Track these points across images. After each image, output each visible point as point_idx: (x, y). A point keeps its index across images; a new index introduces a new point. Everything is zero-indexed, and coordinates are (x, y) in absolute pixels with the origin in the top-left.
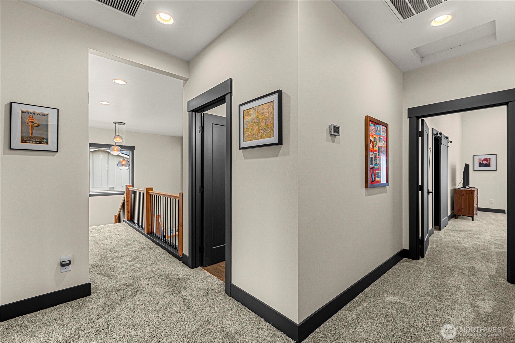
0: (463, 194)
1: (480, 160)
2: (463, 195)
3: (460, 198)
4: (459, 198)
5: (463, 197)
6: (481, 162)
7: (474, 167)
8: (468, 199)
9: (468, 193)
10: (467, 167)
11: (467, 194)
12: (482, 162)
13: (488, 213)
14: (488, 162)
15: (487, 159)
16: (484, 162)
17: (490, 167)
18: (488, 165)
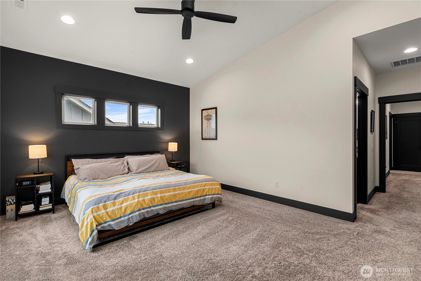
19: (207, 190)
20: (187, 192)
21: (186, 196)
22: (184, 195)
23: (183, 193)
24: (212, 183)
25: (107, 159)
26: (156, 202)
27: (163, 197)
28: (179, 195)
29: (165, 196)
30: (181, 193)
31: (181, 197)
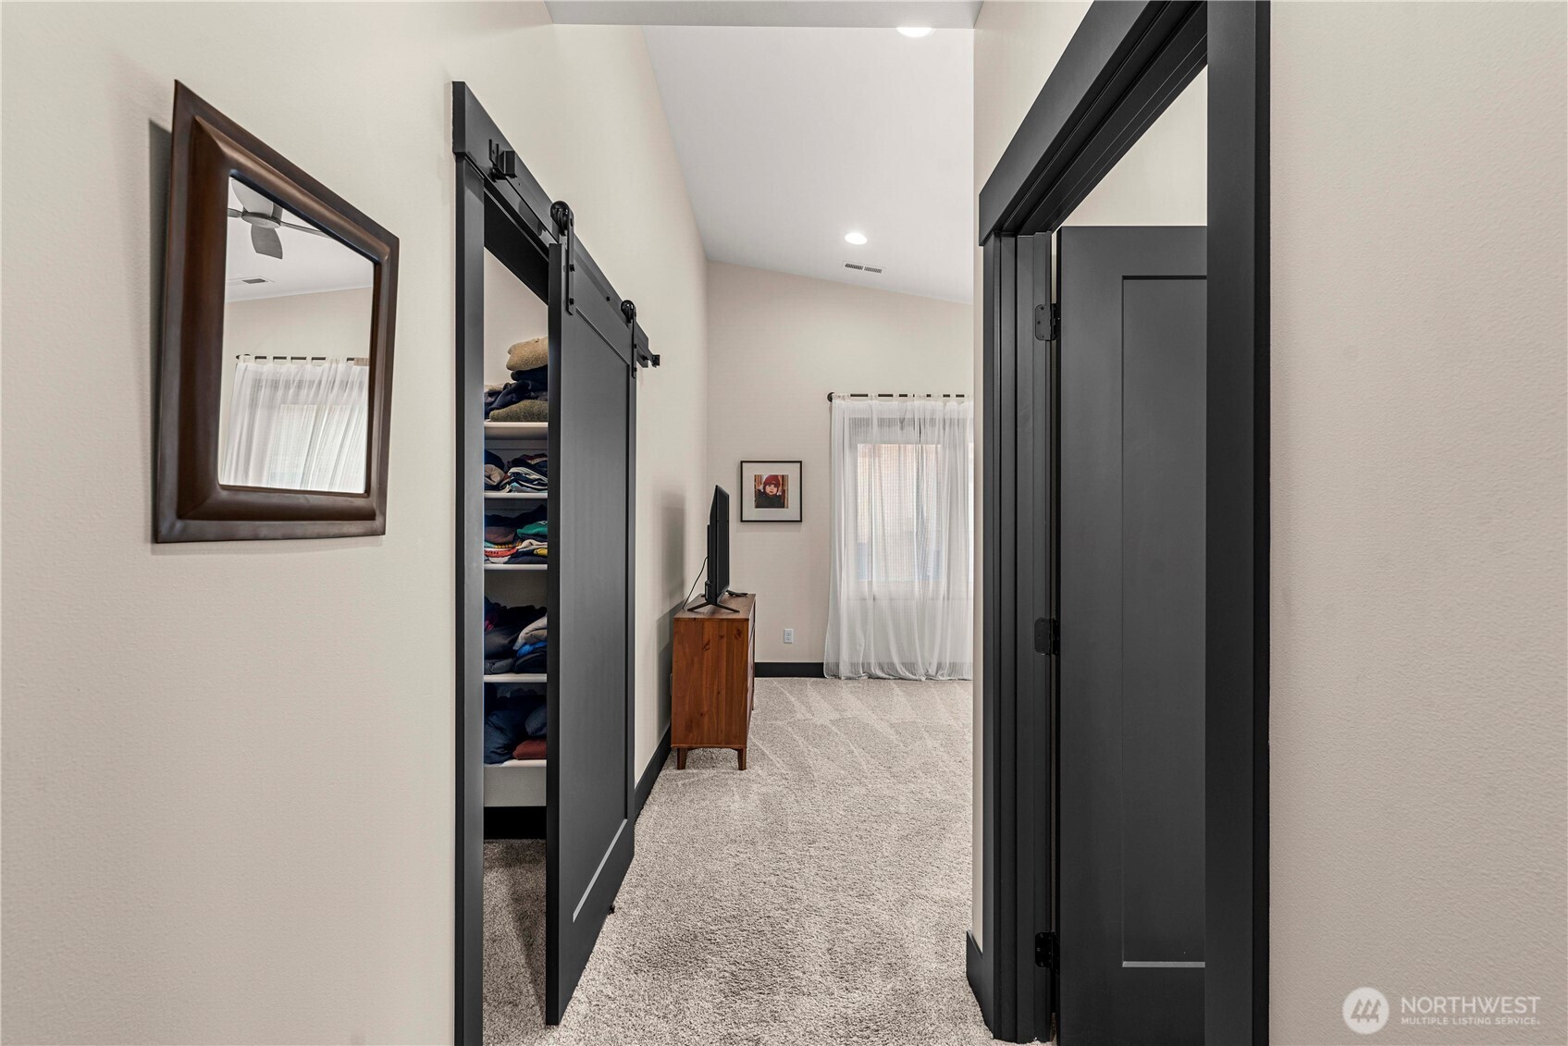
0: (706, 641)
1: (757, 479)
2: (705, 647)
3: (696, 659)
4: (693, 663)
5: (708, 654)
6: (761, 488)
7: (743, 506)
8: (724, 664)
9: (724, 632)
10: (720, 501)
11: (722, 637)
12: (764, 488)
13: (779, 682)
14: (780, 488)
15: (777, 476)
16: (768, 489)
17: (783, 507)
18: (779, 502)
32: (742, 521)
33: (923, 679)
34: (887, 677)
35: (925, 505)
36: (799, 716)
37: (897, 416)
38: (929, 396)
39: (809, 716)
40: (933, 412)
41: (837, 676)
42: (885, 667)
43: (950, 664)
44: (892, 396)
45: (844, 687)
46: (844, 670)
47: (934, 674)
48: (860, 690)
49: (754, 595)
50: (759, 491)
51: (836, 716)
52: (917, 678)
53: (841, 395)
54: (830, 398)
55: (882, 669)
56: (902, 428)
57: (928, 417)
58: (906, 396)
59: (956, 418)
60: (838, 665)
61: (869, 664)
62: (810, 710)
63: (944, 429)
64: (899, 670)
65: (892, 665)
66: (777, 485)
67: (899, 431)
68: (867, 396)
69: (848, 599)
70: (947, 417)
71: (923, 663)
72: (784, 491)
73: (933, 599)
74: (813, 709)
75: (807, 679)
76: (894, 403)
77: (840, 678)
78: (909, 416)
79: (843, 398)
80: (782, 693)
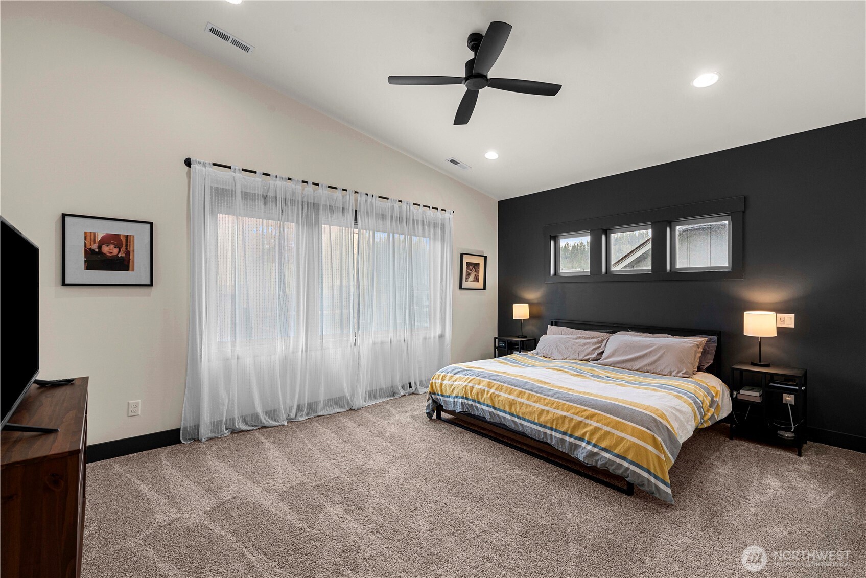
1: (88, 236)
6: (94, 247)
7: (65, 266)
12: (99, 248)
13: (122, 464)
14: (123, 249)
15: (118, 236)
16: (105, 249)
17: (127, 269)
18: (123, 264)
19: (588, 429)
20: (538, 408)
21: (531, 413)
22: (530, 410)
23: (530, 406)
24: (619, 422)
25: (589, 332)
26: (483, 399)
27: (495, 396)
28: (522, 406)
29: (499, 396)
30: (526, 404)
31: (523, 411)
32: (64, 284)
33: (286, 423)
34: (251, 428)
35: (286, 273)
36: (160, 518)
37: (260, 192)
38: (290, 179)
39: (174, 514)
40: (293, 193)
41: (197, 440)
42: (249, 420)
43: (307, 404)
44: (255, 172)
45: (208, 451)
46: (205, 432)
47: (294, 417)
48: (227, 452)
49: (86, 380)
50: (92, 251)
51: (209, 502)
52: (280, 424)
53: (202, 161)
54: (188, 162)
55: (246, 422)
56: (265, 204)
57: (289, 197)
58: (269, 175)
59: (312, 202)
60: (197, 428)
61: (232, 420)
62: (174, 505)
63: (302, 210)
64: (263, 420)
65: (255, 416)
66: (117, 246)
67: (262, 206)
68: (230, 167)
69: (209, 361)
70: (305, 200)
71: (285, 410)
72: (128, 253)
73: (293, 352)
74: (177, 499)
75: (159, 450)
76: (258, 179)
77: (200, 441)
78: (271, 194)
79: (204, 165)
80: (128, 482)
